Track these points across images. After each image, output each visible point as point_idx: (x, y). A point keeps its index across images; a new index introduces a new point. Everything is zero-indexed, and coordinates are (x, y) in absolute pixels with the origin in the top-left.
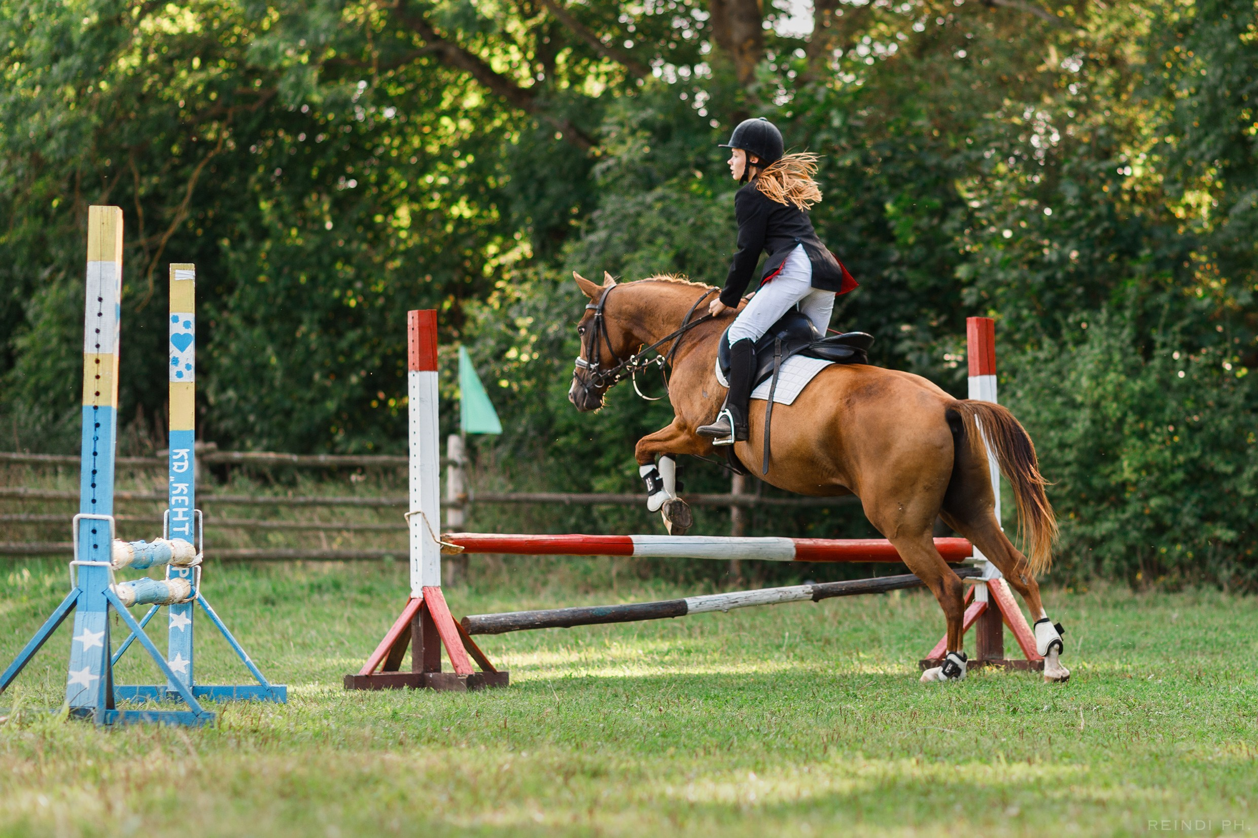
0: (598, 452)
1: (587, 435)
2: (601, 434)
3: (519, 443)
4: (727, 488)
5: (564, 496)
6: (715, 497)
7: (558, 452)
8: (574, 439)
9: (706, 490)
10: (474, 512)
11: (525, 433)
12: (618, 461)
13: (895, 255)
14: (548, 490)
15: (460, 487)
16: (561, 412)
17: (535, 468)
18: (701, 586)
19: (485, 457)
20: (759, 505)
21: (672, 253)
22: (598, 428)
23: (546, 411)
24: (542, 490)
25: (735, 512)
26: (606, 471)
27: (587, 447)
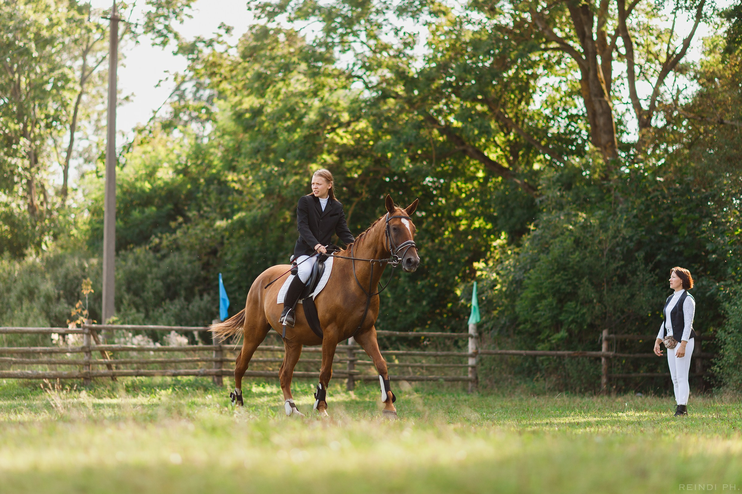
0: (539, 332)
1: (534, 324)
2: (540, 323)
3: (502, 328)
4: (600, 349)
5: (523, 352)
6: (594, 353)
7: (520, 333)
8: (528, 326)
9: (589, 350)
10: (481, 360)
11: (505, 324)
12: (548, 336)
13: (677, 240)
14: (516, 349)
15: (474, 347)
16: (521, 313)
17: (510, 340)
18: (587, 394)
19: (485, 335)
20: (615, 357)
21: (573, 238)
22: (539, 321)
23: (515, 312)
24: (512, 349)
25: (603, 360)
26: (543, 341)
27: (533, 330)
